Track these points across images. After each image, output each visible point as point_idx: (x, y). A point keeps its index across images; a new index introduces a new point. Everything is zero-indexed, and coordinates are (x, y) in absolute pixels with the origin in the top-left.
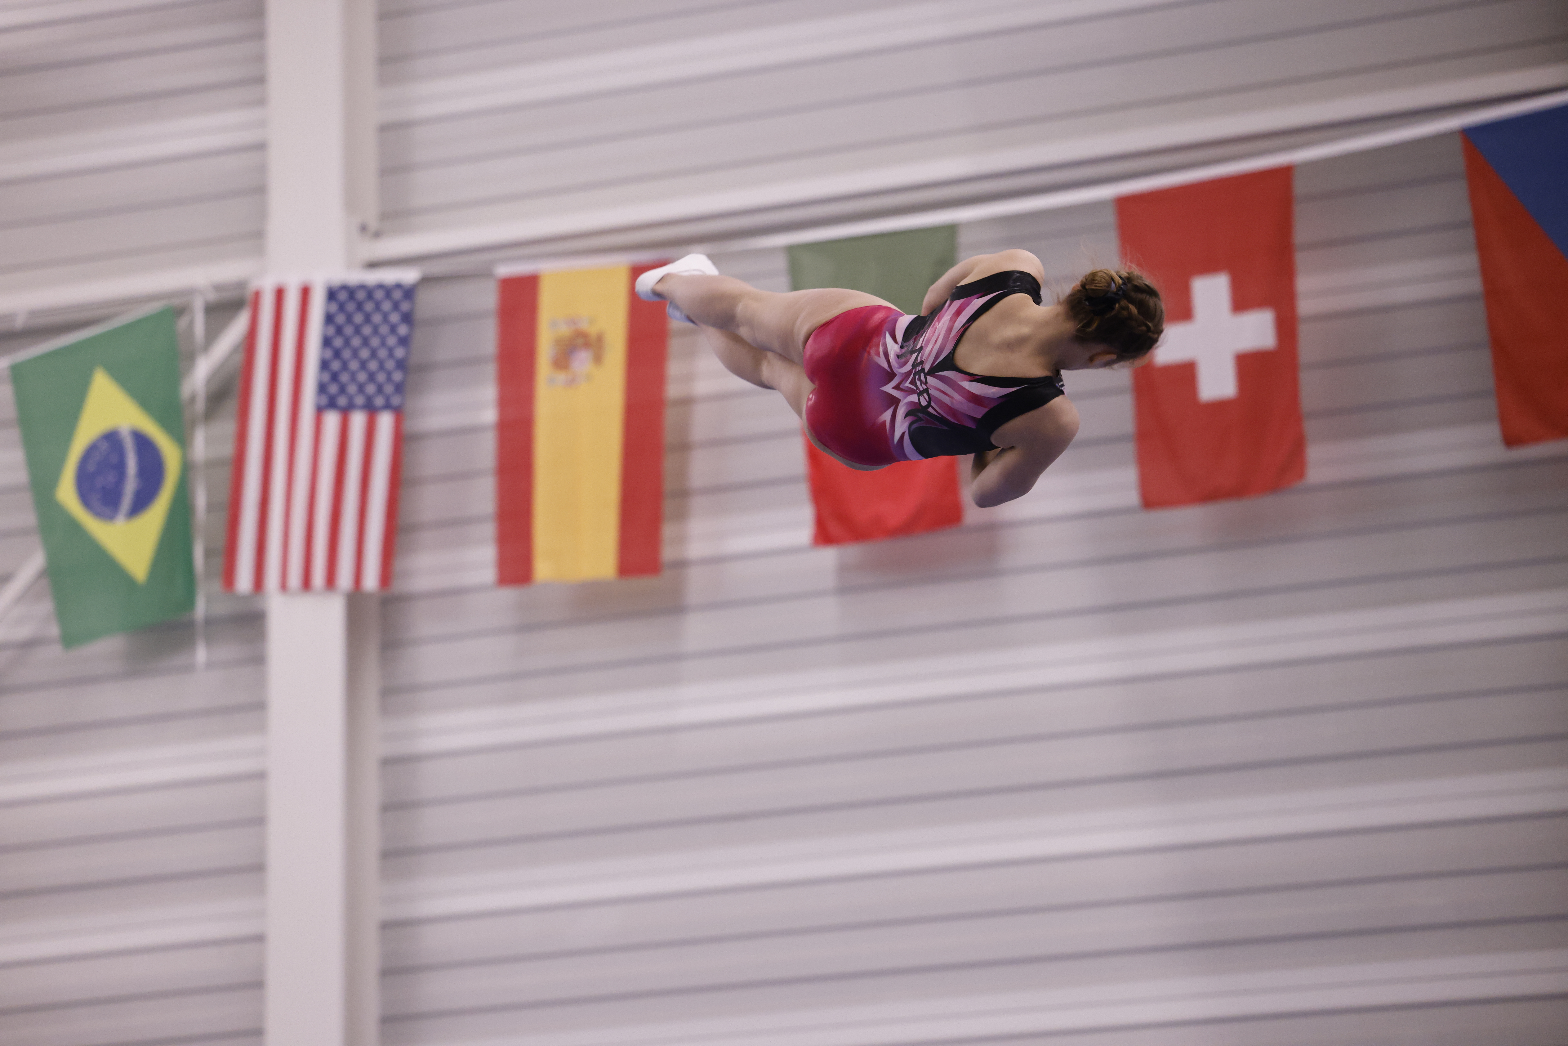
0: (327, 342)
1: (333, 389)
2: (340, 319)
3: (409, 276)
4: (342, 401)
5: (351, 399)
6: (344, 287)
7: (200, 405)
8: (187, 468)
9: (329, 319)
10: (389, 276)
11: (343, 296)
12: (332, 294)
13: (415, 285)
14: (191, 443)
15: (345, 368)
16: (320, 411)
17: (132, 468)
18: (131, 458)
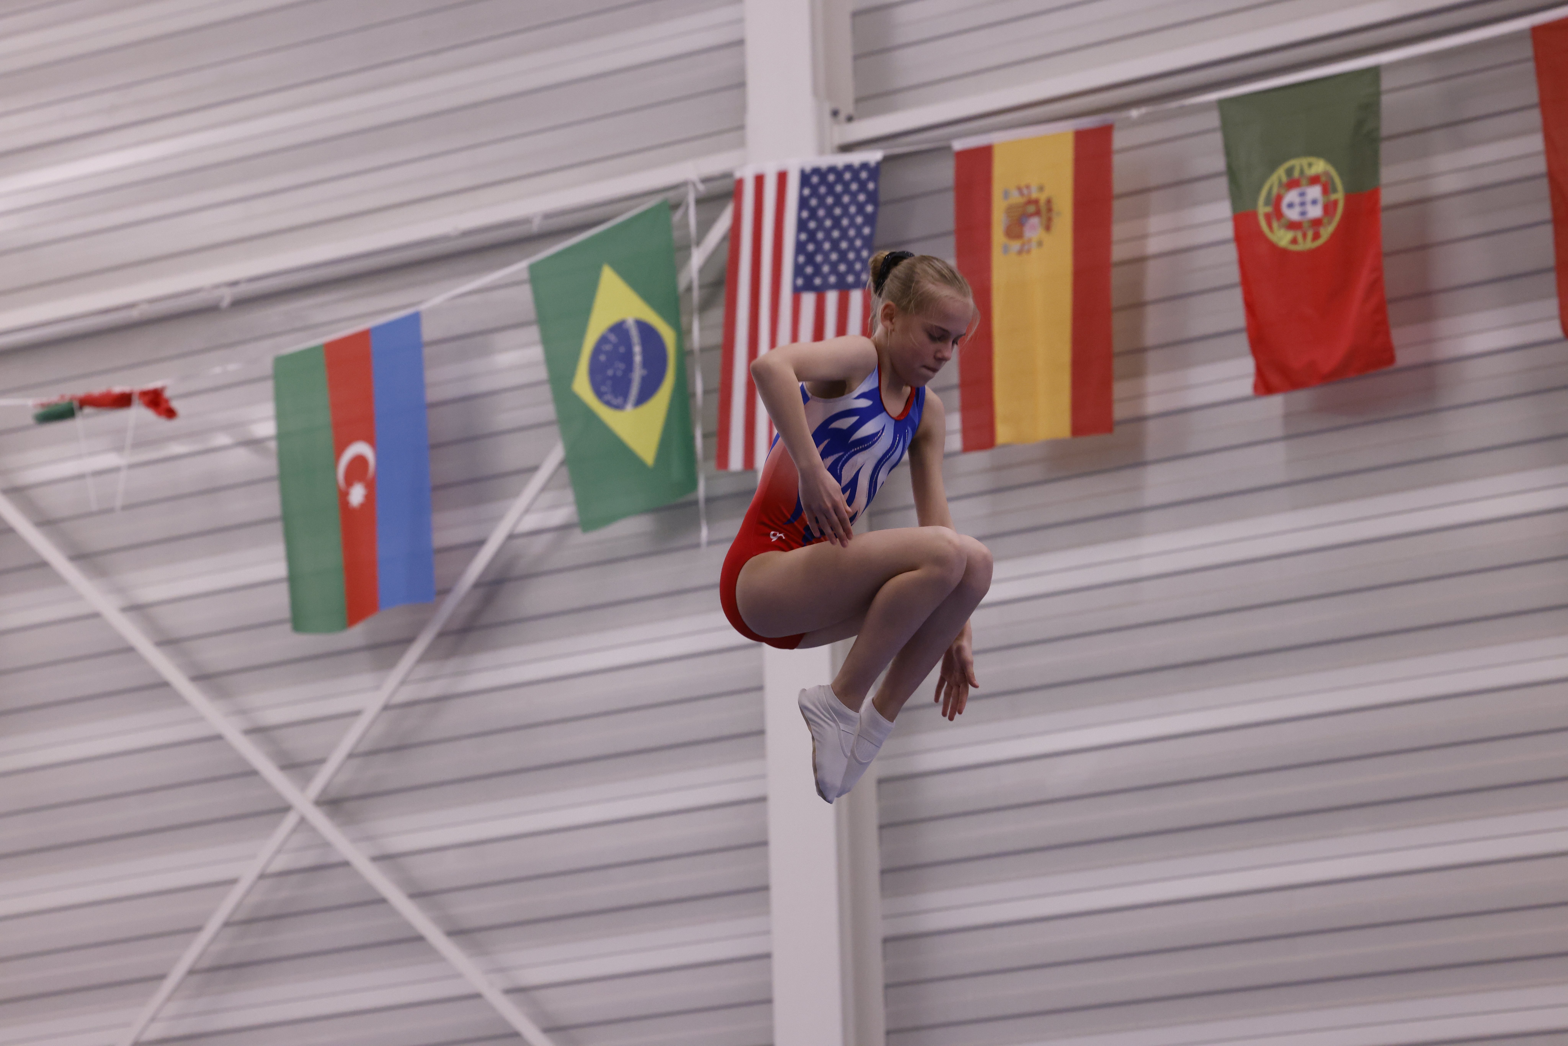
0: (802, 225)
1: (809, 270)
2: (814, 202)
3: (873, 156)
4: (818, 281)
5: (825, 278)
6: (816, 171)
7: (696, 294)
8: (684, 354)
9: (803, 203)
10: (856, 158)
11: (815, 179)
12: (805, 179)
13: (879, 164)
14: (689, 331)
15: (819, 249)
16: (797, 292)
17: (638, 359)
18: (637, 349)
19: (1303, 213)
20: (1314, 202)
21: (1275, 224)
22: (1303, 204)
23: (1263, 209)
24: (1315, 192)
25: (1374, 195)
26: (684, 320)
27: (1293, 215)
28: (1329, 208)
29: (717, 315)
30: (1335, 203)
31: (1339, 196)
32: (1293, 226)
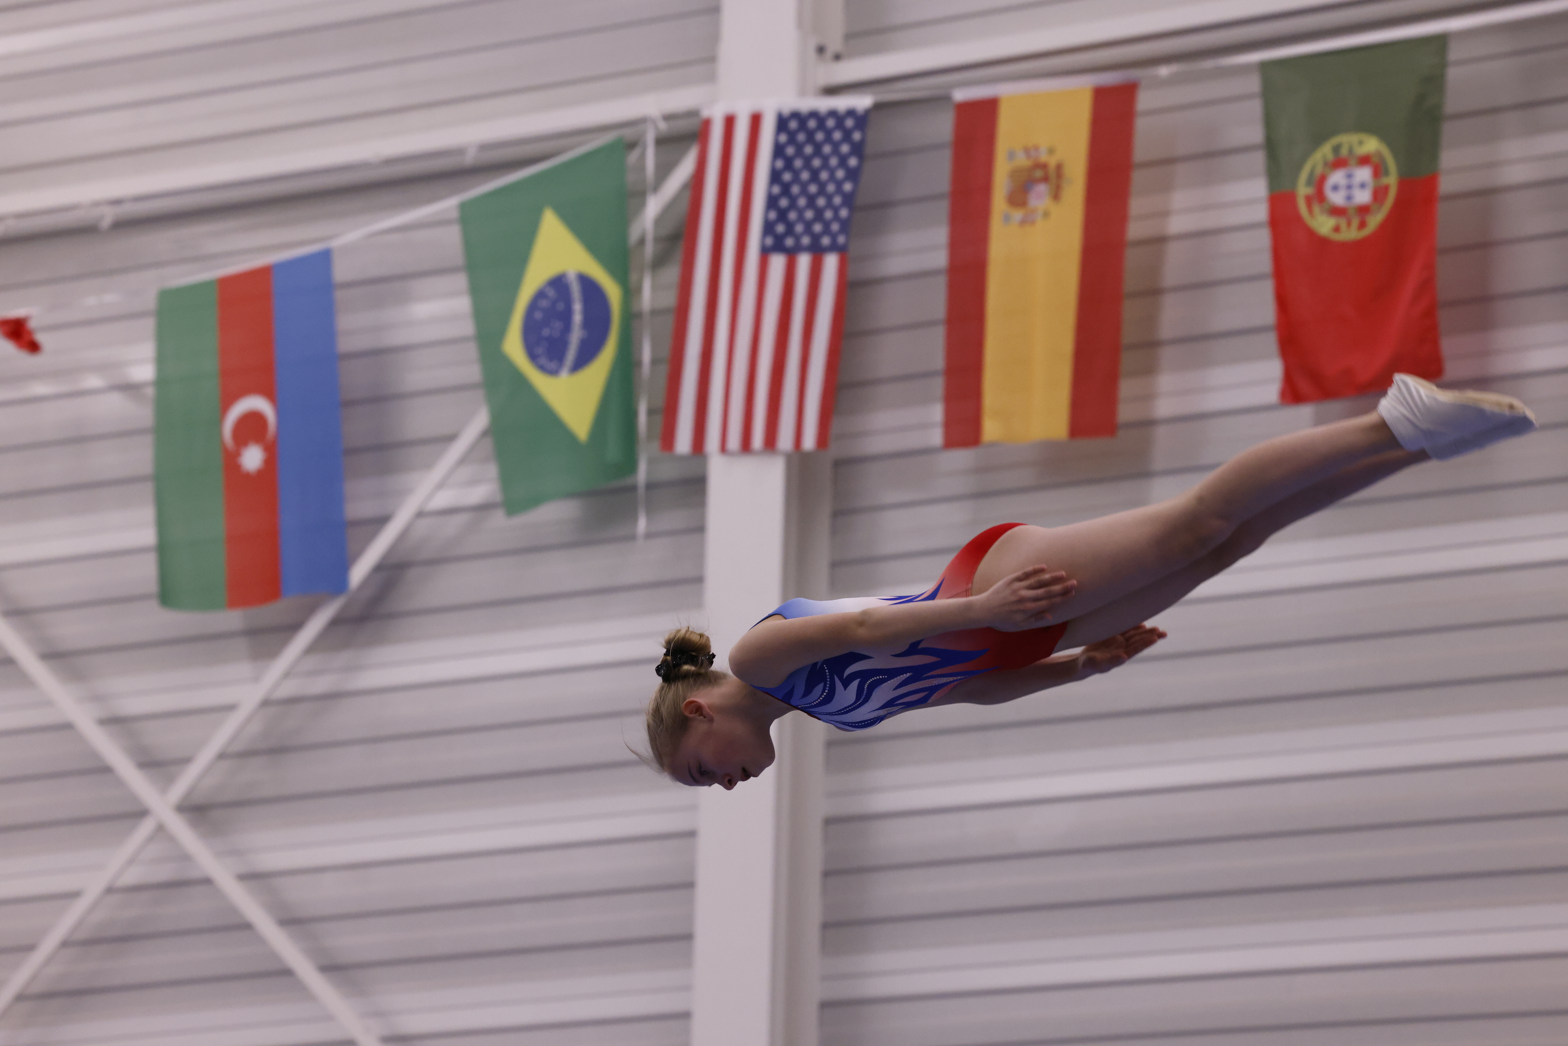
0: (775, 177)
1: (780, 228)
2: (790, 151)
3: (862, 102)
4: (789, 242)
5: (797, 238)
6: (795, 115)
7: (649, 248)
8: (631, 315)
9: (778, 151)
10: (841, 103)
11: (793, 125)
12: (782, 123)
13: (868, 112)
14: (639, 290)
15: (793, 205)
16: (765, 253)
17: (577, 317)
18: (577, 307)
19: (1349, 198)
20: (1363, 186)
21: (1316, 209)
22: (1349, 187)
23: (1303, 190)
24: (1364, 174)
25: (1431, 182)
26: (633, 277)
27: (1337, 199)
28: (1379, 194)
29: (672, 273)
30: (1386, 188)
31: (1392, 180)
32: (1337, 211)
